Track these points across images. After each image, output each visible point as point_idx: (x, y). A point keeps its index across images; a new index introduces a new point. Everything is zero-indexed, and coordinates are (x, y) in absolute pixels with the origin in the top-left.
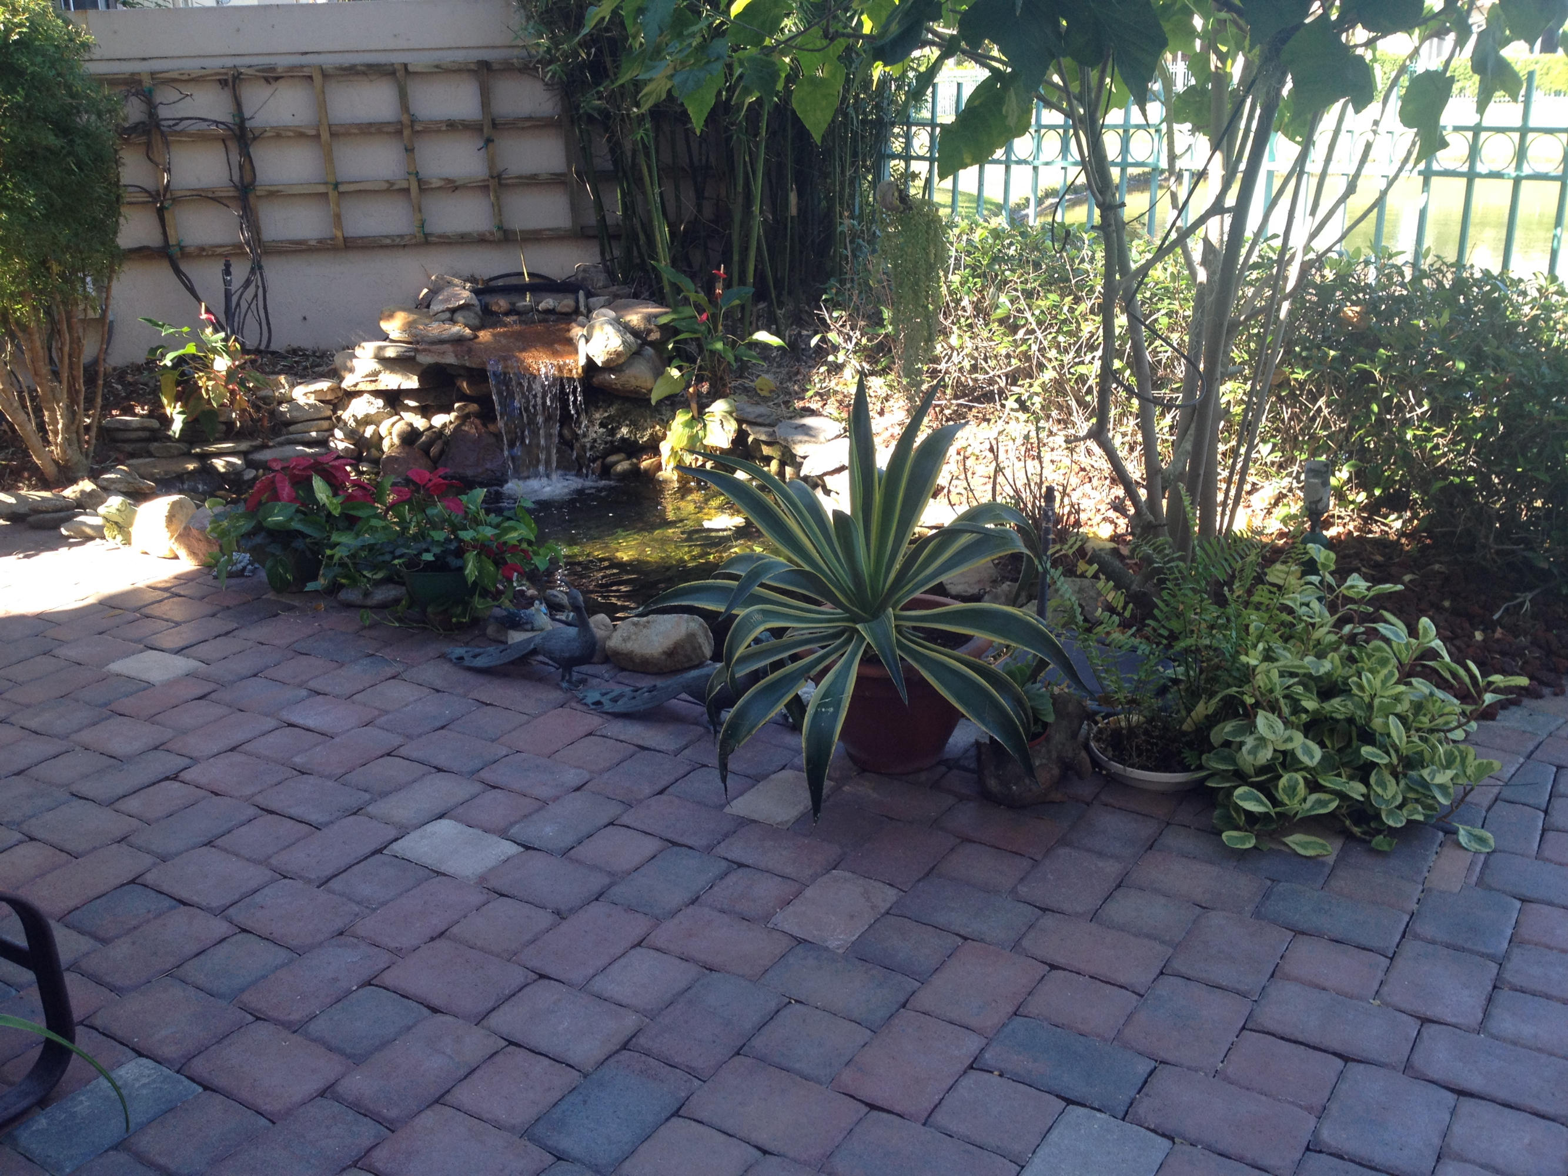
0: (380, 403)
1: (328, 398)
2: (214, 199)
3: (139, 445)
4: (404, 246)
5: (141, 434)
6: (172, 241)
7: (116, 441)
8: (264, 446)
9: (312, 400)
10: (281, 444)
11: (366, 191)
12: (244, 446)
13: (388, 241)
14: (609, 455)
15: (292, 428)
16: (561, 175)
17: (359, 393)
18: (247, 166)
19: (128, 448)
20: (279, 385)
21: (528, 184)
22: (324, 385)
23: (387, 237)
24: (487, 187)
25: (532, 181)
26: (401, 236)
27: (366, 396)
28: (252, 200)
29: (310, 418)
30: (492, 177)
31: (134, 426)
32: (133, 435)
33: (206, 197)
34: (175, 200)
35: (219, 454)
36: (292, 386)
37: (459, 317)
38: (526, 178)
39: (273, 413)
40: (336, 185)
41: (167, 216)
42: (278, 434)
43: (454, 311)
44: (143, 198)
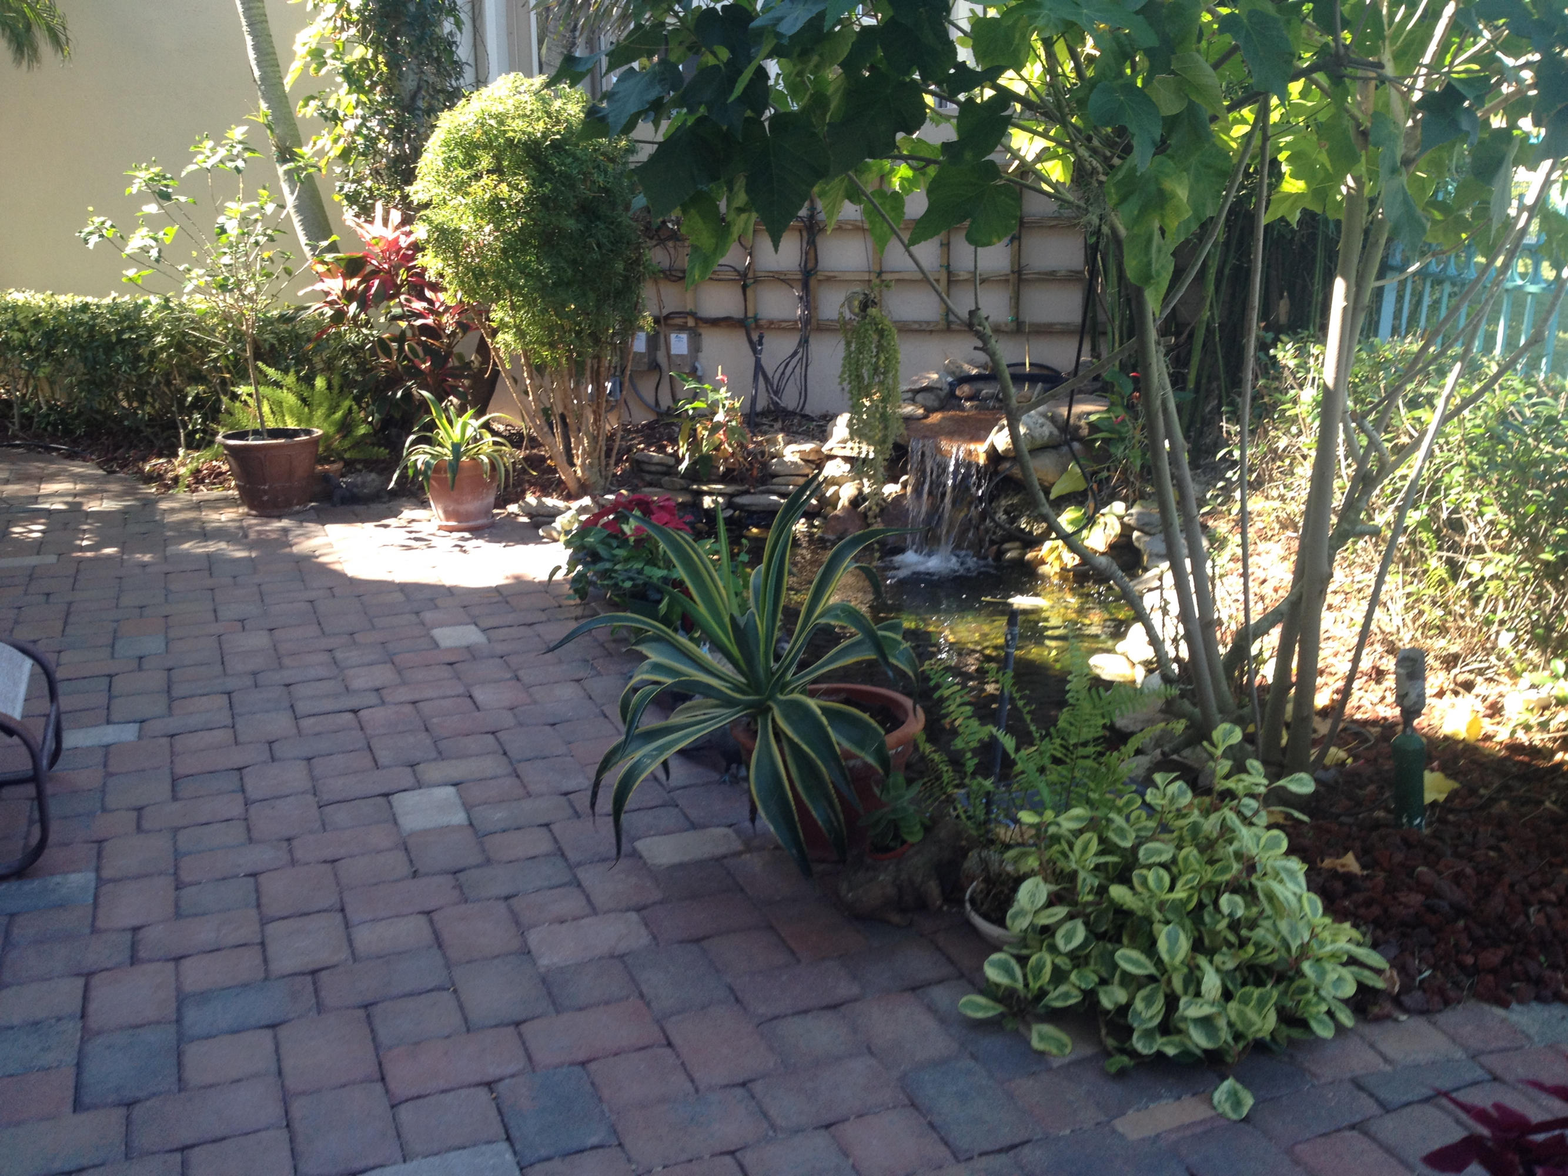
0: (848, 467)
1: (811, 458)
2: (783, 281)
3: (656, 477)
4: (931, 332)
5: (659, 468)
6: (750, 314)
7: (642, 471)
8: (747, 492)
9: (796, 458)
10: (763, 492)
11: (903, 280)
12: (730, 489)
13: (916, 326)
14: (1007, 541)
15: (775, 480)
16: (1077, 272)
17: (834, 457)
18: (812, 253)
19: (648, 477)
20: (775, 443)
21: (1048, 280)
22: (808, 447)
23: (915, 322)
24: (1007, 281)
25: (1050, 277)
26: (928, 323)
27: (839, 460)
28: (813, 282)
29: (793, 472)
30: (1013, 272)
31: (655, 461)
32: (653, 468)
33: (780, 278)
34: (757, 281)
35: (710, 493)
36: (787, 443)
37: (919, 397)
38: (1046, 274)
39: (765, 465)
40: (880, 274)
41: (749, 292)
42: (763, 483)
43: (917, 392)
44: (733, 276)
